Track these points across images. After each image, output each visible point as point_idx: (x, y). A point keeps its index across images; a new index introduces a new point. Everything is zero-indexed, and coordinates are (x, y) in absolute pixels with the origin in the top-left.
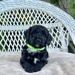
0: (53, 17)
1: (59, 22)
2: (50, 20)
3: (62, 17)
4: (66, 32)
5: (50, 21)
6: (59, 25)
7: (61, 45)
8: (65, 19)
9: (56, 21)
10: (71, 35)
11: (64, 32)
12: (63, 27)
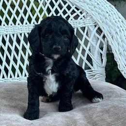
0: (75, 6)
1: (88, 18)
2: (69, 12)
3: (93, 7)
4: (101, 38)
5: (70, 15)
6: (88, 23)
7: (92, 65)
8: (100, 11)
9: (81, 16)
10: (110, 44)
11: (98, 39)
12: (95, 26)
